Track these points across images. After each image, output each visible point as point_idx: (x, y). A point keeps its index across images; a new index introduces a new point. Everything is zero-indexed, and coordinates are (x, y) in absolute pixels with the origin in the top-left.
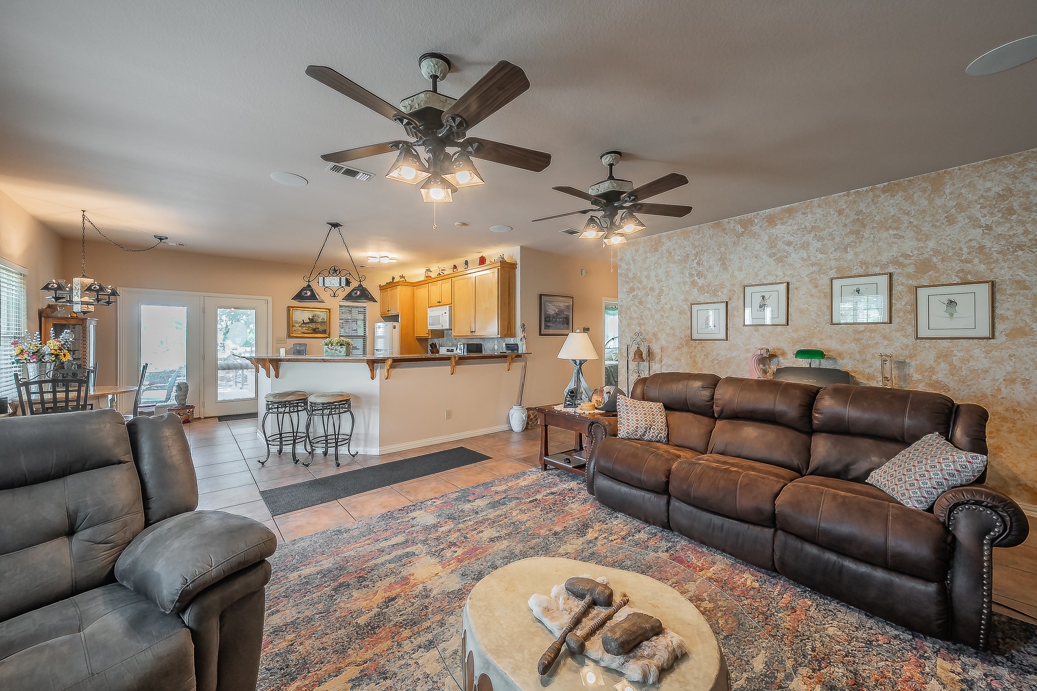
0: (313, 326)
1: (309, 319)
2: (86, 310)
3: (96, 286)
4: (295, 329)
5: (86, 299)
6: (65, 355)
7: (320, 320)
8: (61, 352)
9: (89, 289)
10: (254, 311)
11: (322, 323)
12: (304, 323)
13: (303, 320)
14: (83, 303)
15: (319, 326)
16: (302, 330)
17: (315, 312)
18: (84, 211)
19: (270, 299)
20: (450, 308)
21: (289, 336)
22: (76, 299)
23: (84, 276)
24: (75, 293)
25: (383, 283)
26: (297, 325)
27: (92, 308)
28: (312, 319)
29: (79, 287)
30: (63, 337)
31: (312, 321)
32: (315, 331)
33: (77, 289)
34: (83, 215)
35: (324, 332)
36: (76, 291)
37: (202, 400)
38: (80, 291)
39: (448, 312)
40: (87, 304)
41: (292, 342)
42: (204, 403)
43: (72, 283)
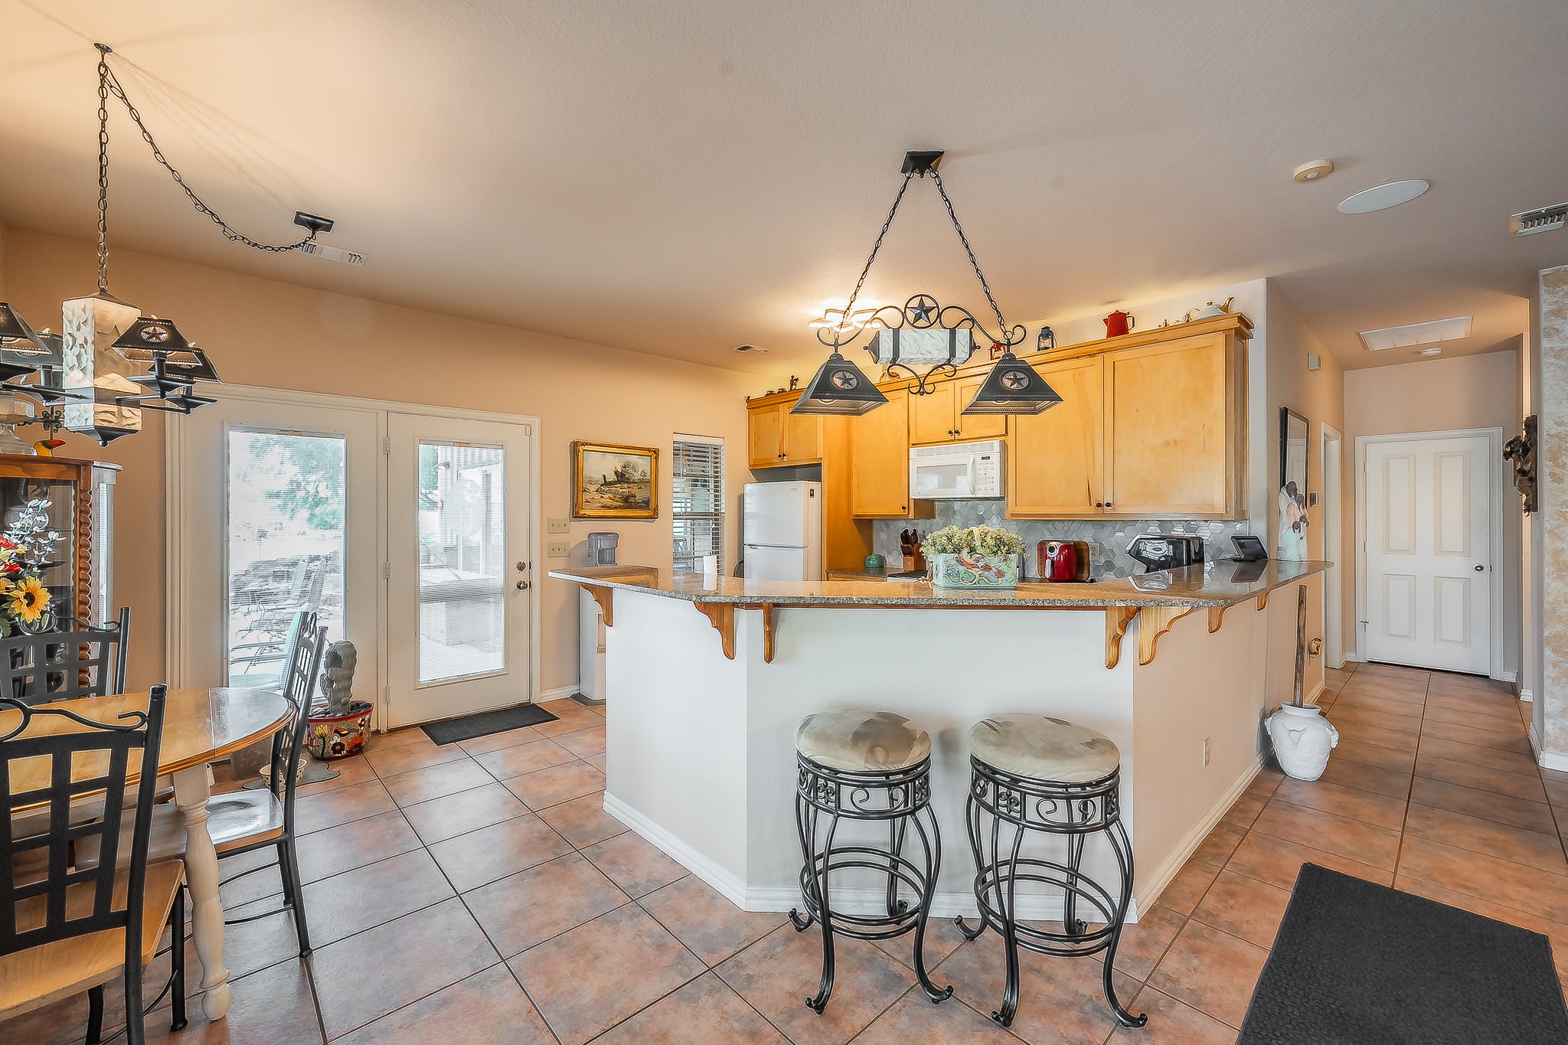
0: (623, 489)
1: (616, 473)
2: (114, 422)
3: (159, 330)
4: (587, 496)
5: (117, 382)
6: (30, 598)
7: (637, 476)
8: (18, 588)
9: (131, 338)
10: (500, 452)
11: (642, 482)
12: (606, 483)
13: (604, 476)
14: (102, 396)
15: (635, 490)
16: (602, 500)
17: (628, 458)
18: (104, 49)
19: (536, 422)
20: (1004, 447)
21: (576, 516)
22: (75, 379)
23: (104, 294)
24: (69, 356)
25: (759, 393)
26: (593, 488)
27: (134, 418)
28: (622, 475)
29: (87, 332)
30: (22, 529)
31: (622, 477)
32: (628, 502)
33: (81, 341)
34: (102, 64)
35: (646, 504)
36: (76, 350)
37: (382, 685)
38: (90, 348)
39: (996, 458)
40: (119, 402)
41: (581, 530)
42: (387, 691)
43: (57, 320)
